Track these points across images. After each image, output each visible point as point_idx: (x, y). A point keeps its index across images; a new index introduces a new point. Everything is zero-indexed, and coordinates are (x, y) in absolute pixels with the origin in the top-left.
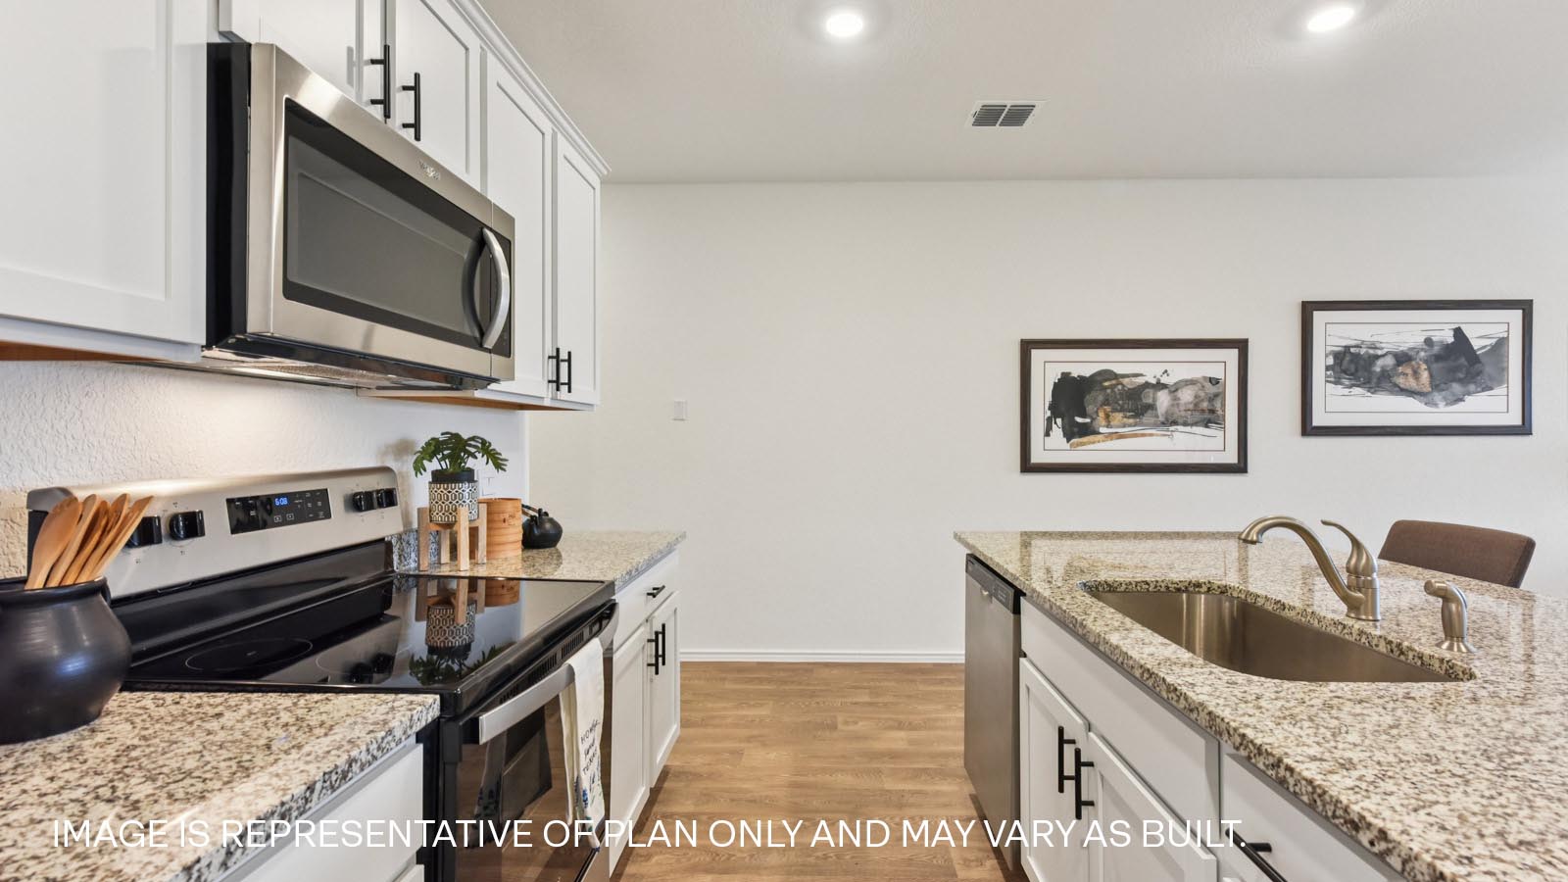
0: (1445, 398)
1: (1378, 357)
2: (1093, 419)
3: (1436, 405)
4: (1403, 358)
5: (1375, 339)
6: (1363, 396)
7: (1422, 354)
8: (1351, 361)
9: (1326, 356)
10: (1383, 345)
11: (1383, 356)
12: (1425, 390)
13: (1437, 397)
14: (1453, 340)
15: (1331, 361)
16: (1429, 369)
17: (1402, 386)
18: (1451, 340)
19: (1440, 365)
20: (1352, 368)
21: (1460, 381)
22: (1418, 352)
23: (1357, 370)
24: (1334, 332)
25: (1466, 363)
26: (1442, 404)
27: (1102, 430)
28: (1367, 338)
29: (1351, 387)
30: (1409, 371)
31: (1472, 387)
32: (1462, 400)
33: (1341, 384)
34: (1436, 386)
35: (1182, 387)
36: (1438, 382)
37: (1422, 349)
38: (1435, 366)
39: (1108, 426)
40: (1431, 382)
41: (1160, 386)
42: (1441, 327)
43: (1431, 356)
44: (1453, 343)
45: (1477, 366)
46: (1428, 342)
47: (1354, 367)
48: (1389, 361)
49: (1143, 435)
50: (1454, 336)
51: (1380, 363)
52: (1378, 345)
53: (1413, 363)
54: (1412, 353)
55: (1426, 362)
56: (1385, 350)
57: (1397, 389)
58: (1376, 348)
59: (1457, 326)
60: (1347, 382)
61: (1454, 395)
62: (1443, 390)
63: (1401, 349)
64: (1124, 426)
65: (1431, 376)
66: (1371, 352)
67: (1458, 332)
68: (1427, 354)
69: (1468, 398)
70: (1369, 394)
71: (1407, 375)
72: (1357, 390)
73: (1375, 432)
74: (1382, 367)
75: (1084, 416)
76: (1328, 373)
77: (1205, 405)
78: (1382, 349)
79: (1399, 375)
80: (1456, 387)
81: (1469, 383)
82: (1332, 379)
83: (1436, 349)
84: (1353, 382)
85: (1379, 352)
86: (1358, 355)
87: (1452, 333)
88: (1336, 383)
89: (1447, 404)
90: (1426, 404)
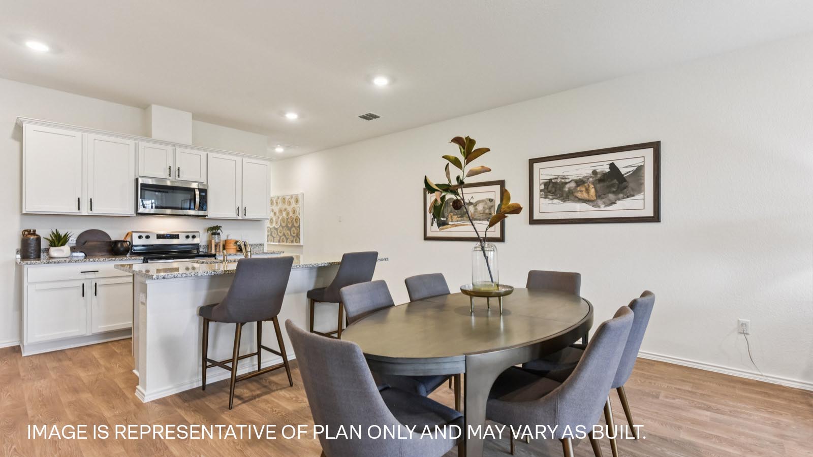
0: (604, 203)
1: (566, 183)
2: (447, 219)
3: (599, 207)
4: (580, 182)
5: (564, 174)
6: (559, 203)
7: (591, 179)
8: (553, 187)
9: (540, 185)
10: (569, 177)
11: (569, 182)
12: (592, 199)
13: (600, 202)
14: (609, 170)
15: (542, 187)
16: (595, 188)
17: (579, 197)
18: (607, 170)
19: (602, 184)
20: (553, 190)
21: (614, 193)
22: (588, 179)
23: (555, 191)
24: (544, 172)
25: (617, 182)
26: (602, 206)
27: (450, 223)
28: (561, 174)
29: (552, 199)
30: (584, 189)
31: (621, 195)
32: (615, 203)
33: (548, 198)
34: (599, 196)
35: (479, 203)
36: (600, 194)
37: (591, 177)
38: (598, 186)
39: (452, 221)
40: (596, 195)
41: (470, 204)
42: (602, 164)
43: (596, 180)
44: (608, 172)
45: (625, 183)
46: (595, 172)
47: (554, 189)
48: (573, 185)
49: (464, 225)
50: (610, 168)
51: (568, 186)
52: (566, 177)
53: (586, 185)
54: (584, 180)
55: (593, 184)
56: (570, 179)
57: (577, 199)
58: (566, 179)
59: (611, 162)
60: (551, 197)
61: (610, 200)
62: (603, 198)
63: (579, 178)
64: (458, 221)
65: (596, 191)
66: (563, 181)
67: (612, 166)
68: (594, 179)
69: (618, 202)
70: (562, 202)
71: (582, 191)
72: (556, 201)
73: (564, 222)
74: (569, 188)
75: (444, 218)
76: (542, 193)
77: (487, 211)
78: (568, 179)
79: (578, 192)
80: (611, 196)
81: (619, 193)
82: (543, 196)
83: (599, 176)
84: (554, 197)
85: (567, 181)
86: (556, 183)
87: (608, 166)
88: (546, 198)
89: (605, 206)
90: (593, 206)
